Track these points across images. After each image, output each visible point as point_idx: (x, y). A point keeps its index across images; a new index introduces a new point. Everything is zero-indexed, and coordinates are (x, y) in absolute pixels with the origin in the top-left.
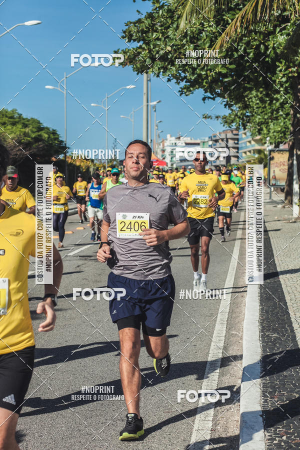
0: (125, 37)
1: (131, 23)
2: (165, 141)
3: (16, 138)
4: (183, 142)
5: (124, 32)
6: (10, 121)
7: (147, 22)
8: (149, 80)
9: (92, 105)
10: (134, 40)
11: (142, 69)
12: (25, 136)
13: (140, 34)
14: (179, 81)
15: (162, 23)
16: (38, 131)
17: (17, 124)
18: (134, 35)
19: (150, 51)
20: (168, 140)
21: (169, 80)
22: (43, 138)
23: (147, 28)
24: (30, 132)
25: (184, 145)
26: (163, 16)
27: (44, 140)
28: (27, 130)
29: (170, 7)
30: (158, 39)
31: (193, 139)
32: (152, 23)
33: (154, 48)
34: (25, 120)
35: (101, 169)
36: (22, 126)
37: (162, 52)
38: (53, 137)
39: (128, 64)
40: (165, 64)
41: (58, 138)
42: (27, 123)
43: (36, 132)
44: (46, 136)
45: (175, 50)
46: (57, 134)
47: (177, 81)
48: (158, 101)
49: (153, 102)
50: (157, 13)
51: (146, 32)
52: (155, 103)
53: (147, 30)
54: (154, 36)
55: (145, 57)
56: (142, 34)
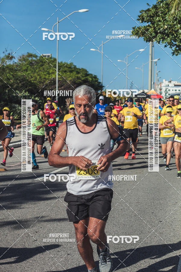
0: (140, 20)
1: (143, 11)
2: (162, 83)
3: (73, 80)
4: (173, 84)
5: (139, 17)
6: (69, 70)
7: (153, 11)
8: (153, 46)
9: (118, 61)
10: (145, 22)
11: (149, 40)
12: (78, 79)
13: (149, 18)
14: (172, 46)
15: (162, 11)
16: (86, 76)
17: (73, 72)
18: (145, 18)
19: (155, 28)
20: (164, 83)
21: (166, 46)
22: (89, 80)
23: (153, 14)
24: (81, 76)
25: (173, 86)
26: (163, 7)
27: (89, 82)
28: (79, 75)
29: (167, 2)
30: (160, 21)
31: (179, 82)
32: (156, 11)
33: (157, 27)
34: (78, 70)
35: (123, 100)
36: (76, 73)
37: (161, 29)
38: (94, 80)
39: (141, 36)
40: (163, 35)
41: (98, 81)
42: (79, 71)
43: (84, 76)
44: (91, 79)
45: (170, 28)
46: (97, 78)
47: (171, 46)
48: (158, 59)
49: (155, 59)
50: (159, 5)
51: (152, 17)
52: (156, 60)
53: (153, 15)
54: (157, 19)
55: (152, 32)
56: (150, 18)
